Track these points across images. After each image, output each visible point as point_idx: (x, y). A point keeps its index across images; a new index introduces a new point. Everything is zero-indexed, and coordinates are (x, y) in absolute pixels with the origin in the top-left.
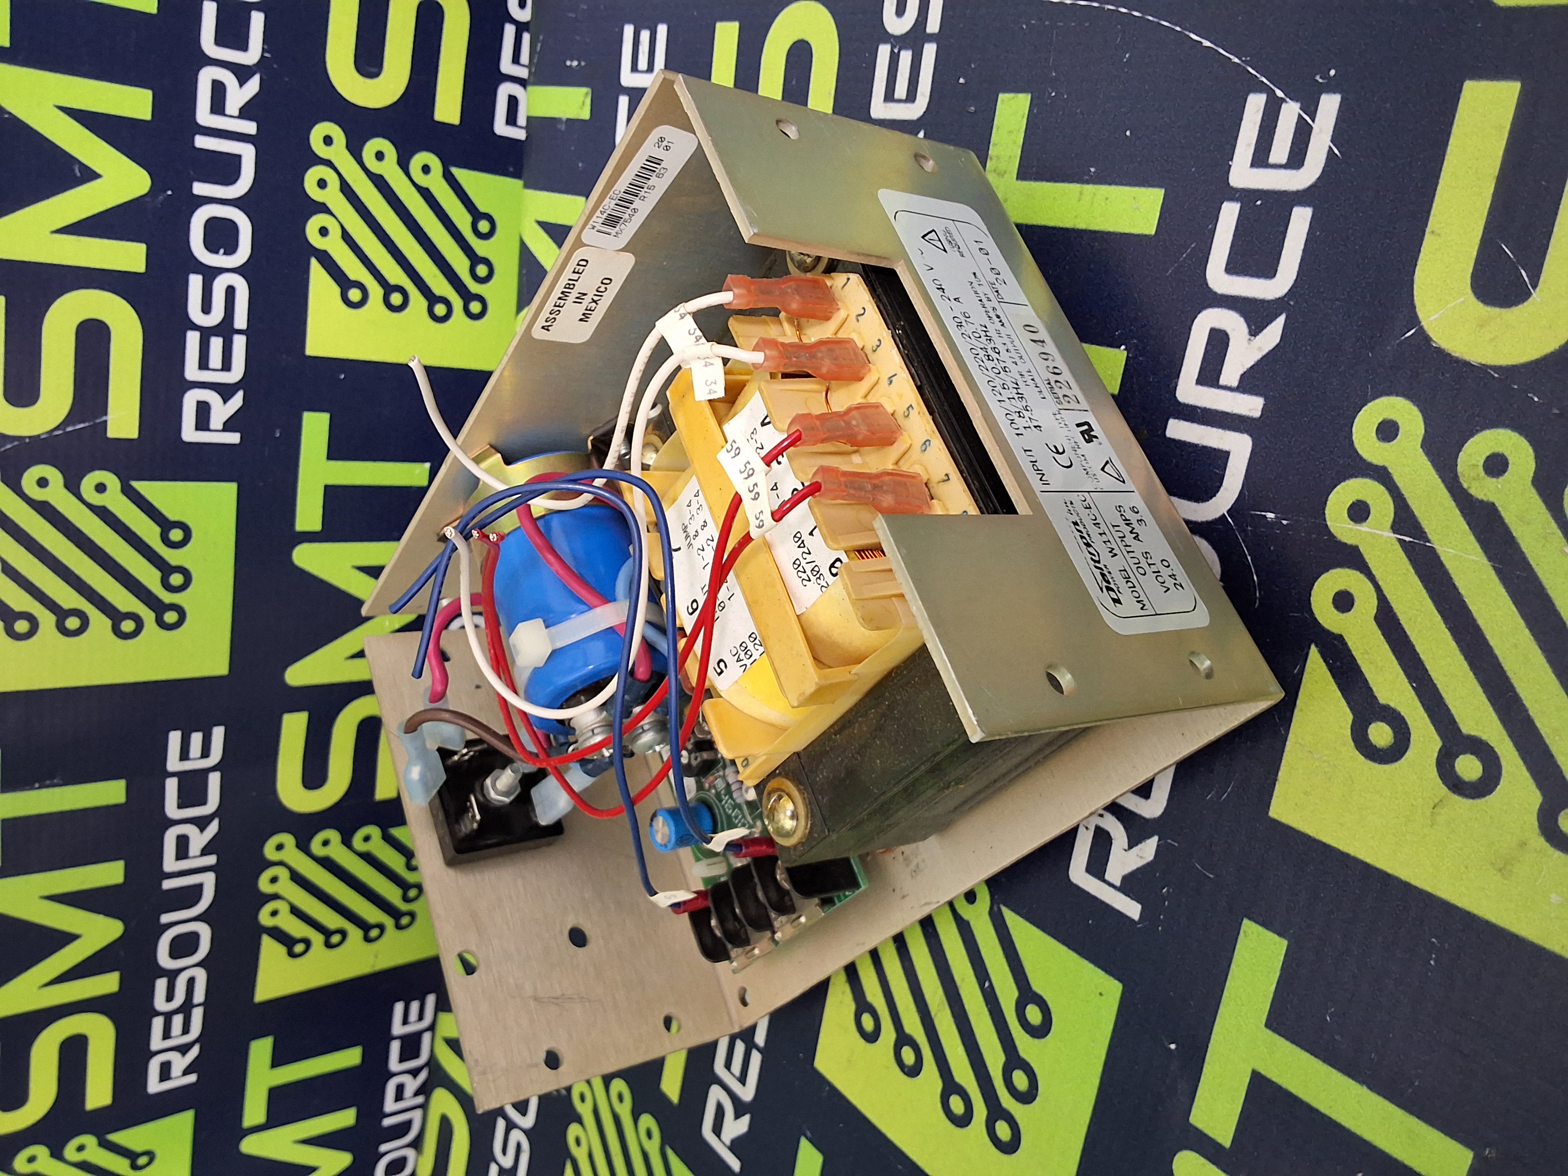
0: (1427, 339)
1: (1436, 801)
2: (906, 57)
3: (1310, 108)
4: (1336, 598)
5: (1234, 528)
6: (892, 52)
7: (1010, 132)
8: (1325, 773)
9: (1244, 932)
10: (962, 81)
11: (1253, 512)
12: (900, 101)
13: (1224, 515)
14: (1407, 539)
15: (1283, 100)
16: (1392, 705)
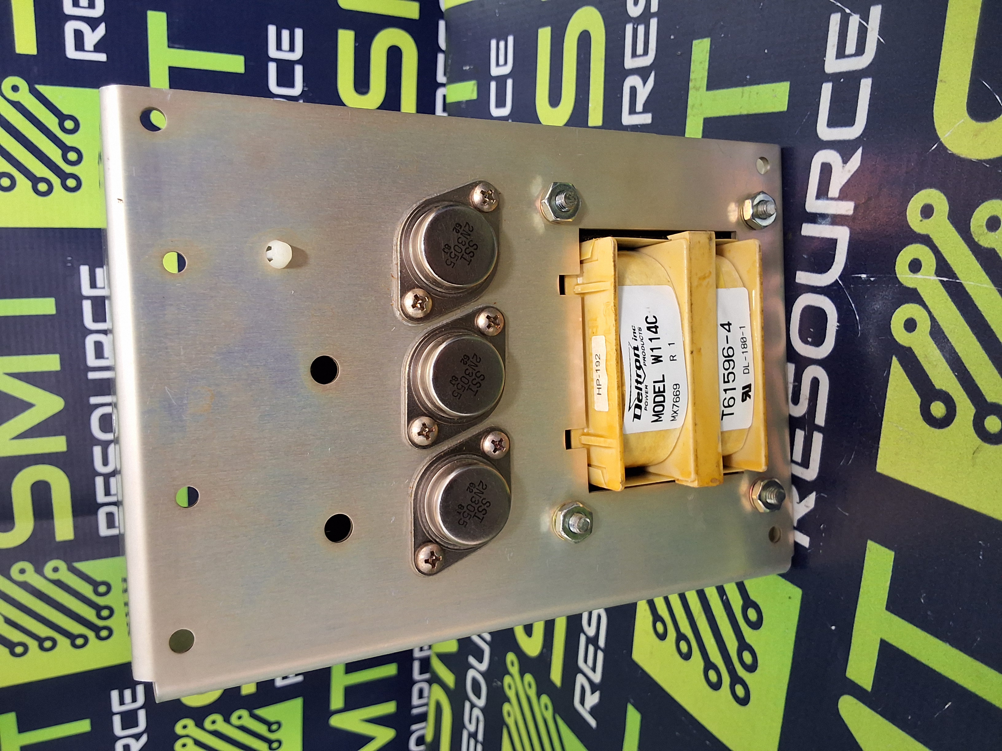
0: (945, 149)
1: (975, 449)
2: (641, 29)
3: (865, 17)
4: (906, 323)
5: (843, 287)
6: (634, 27)
7: (701, 63)
8: (907, 439)
9: (869, 548)
10: (672, 37)
11: (853, 276)
12: (640, 56)
13: (837, 280)
14: (945, 279)
15: (850, 15)
16: (944, 389)
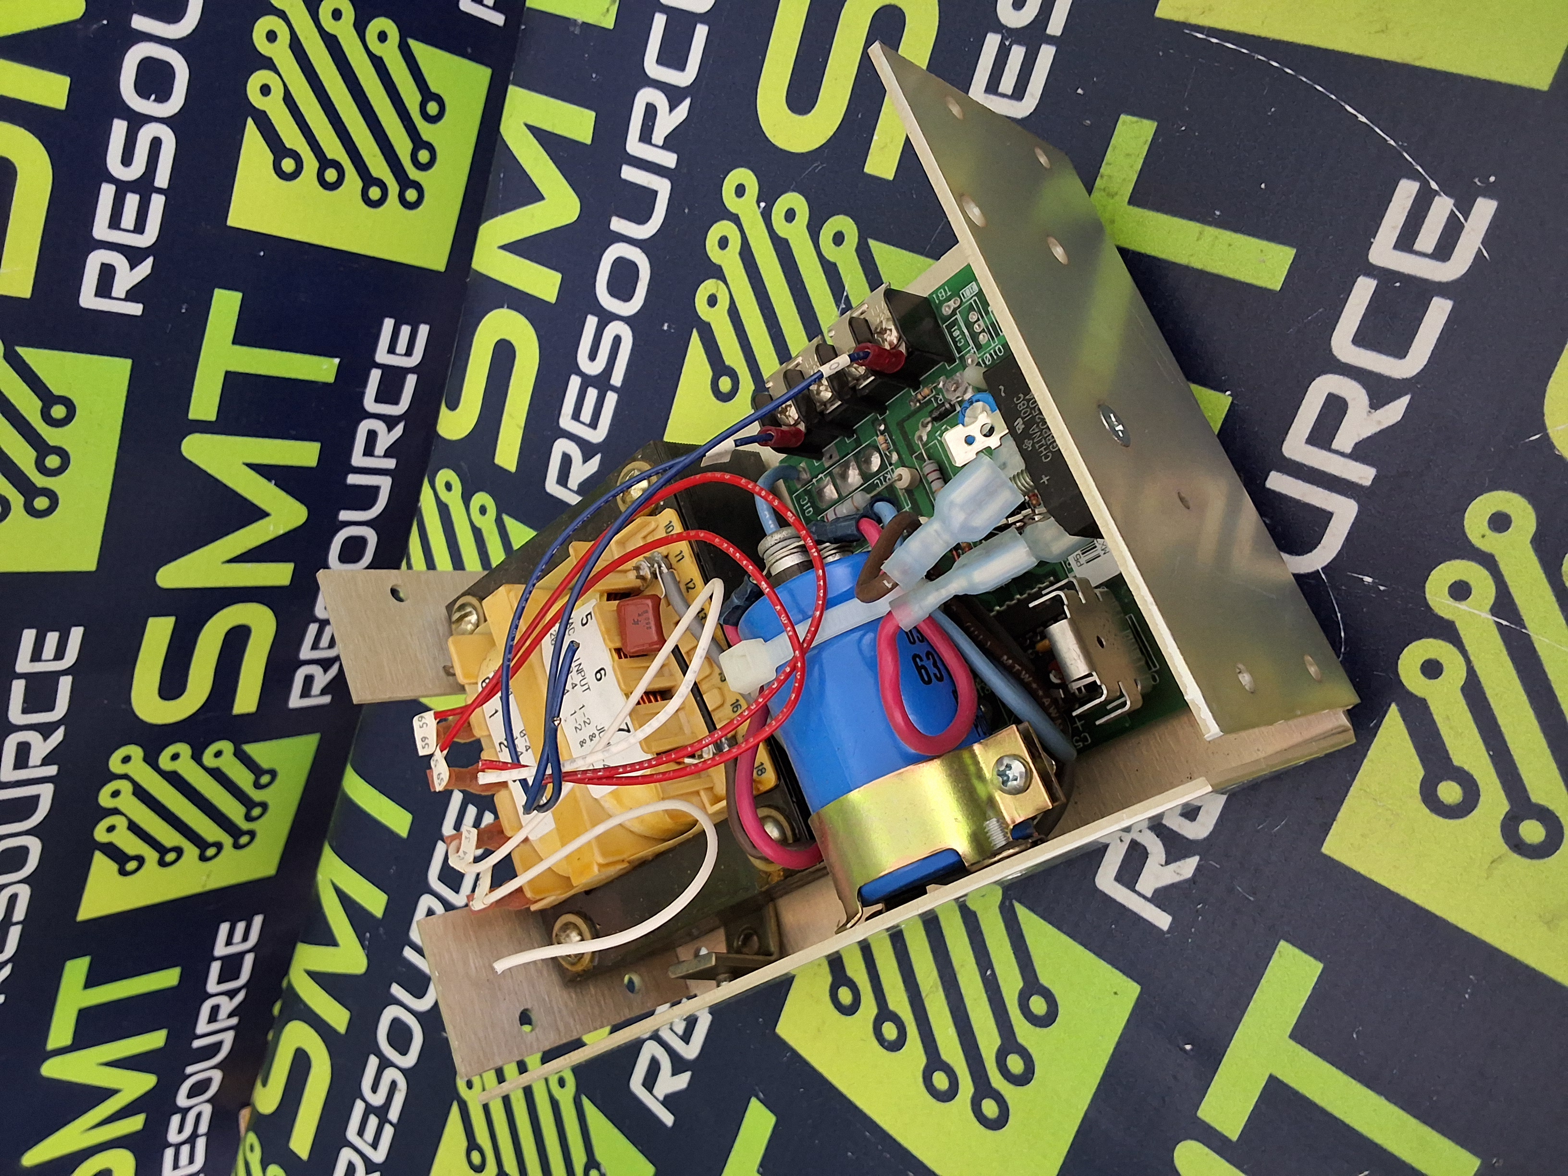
0: (1551, 446)
1: (1496, 857)
2: (1017, 53)
3: (1465, 206)
4: (1425, 665)
5: (1327, 584)
6: (1002, 44)
7: (1128, 155)
8: (1387, 820)
9: (1279, 952)
10: (1080, 91)
11: (1349, 573)
12: (1004, 96)
13: (1318, 571)
14: (1504, 623)
15: (1436, 193)
16: (1466, 768)
